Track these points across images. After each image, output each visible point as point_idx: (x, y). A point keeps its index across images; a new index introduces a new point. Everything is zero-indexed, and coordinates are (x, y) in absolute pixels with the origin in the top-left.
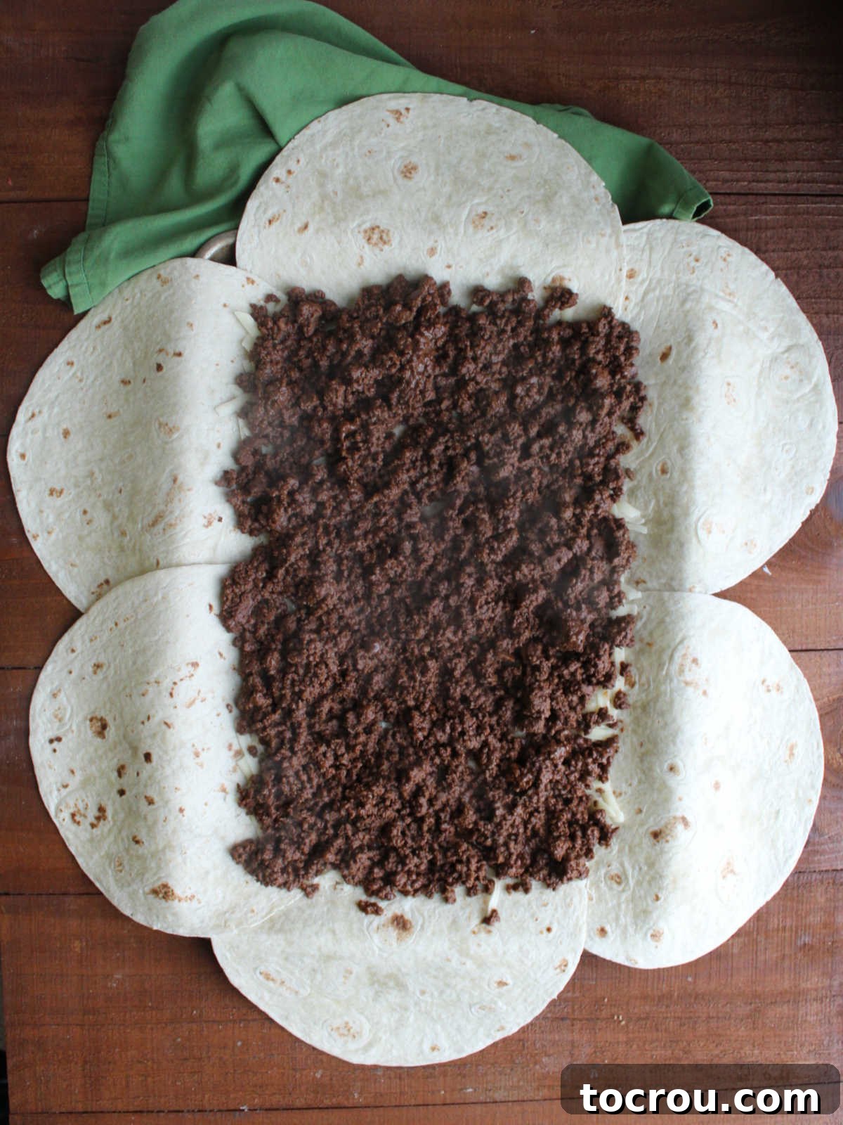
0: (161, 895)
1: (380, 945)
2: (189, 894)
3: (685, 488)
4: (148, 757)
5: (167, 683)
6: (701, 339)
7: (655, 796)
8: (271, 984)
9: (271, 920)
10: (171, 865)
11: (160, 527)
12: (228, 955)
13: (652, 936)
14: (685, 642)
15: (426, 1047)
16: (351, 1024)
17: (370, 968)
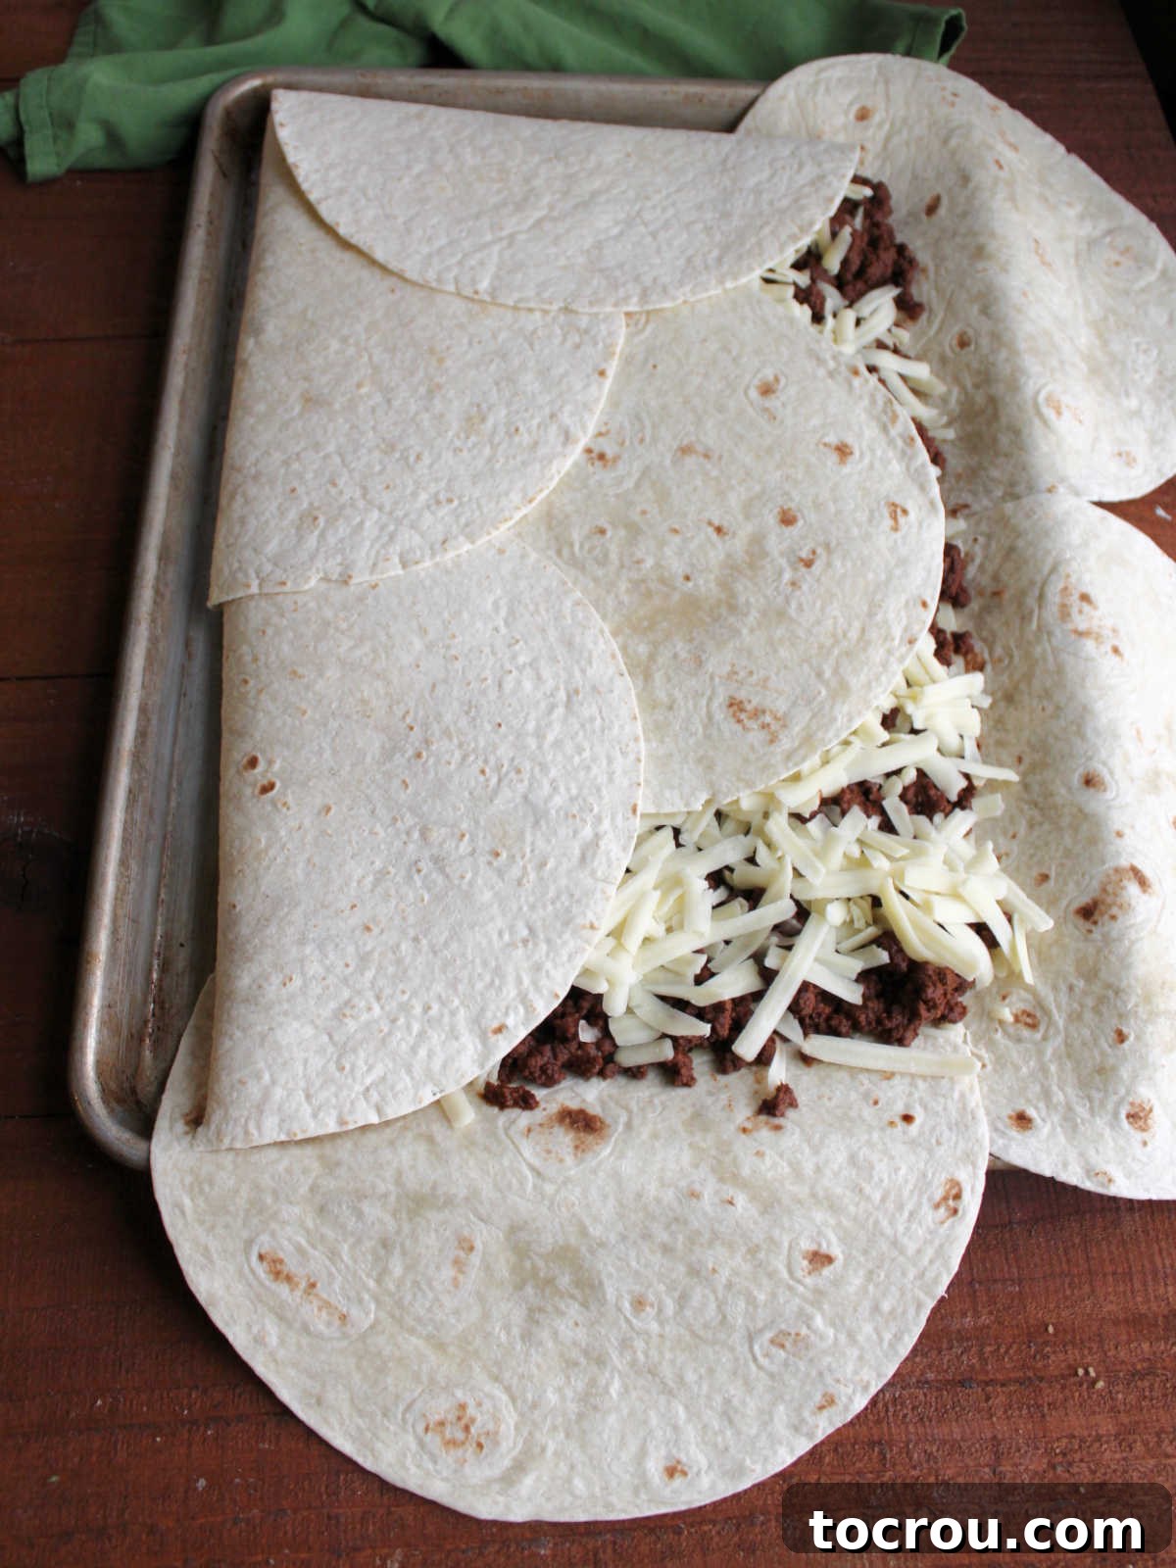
1: (536, 1162)
3: (1003, 354)
6: (982, 177)
7: (1069, 839)
8: (283, 1290)
12: (187, 1202)
13: (1131, 1117)
14: (1061, 569)
15: (654, 1467)
16: (471, 1411)
17: (514, 1229)
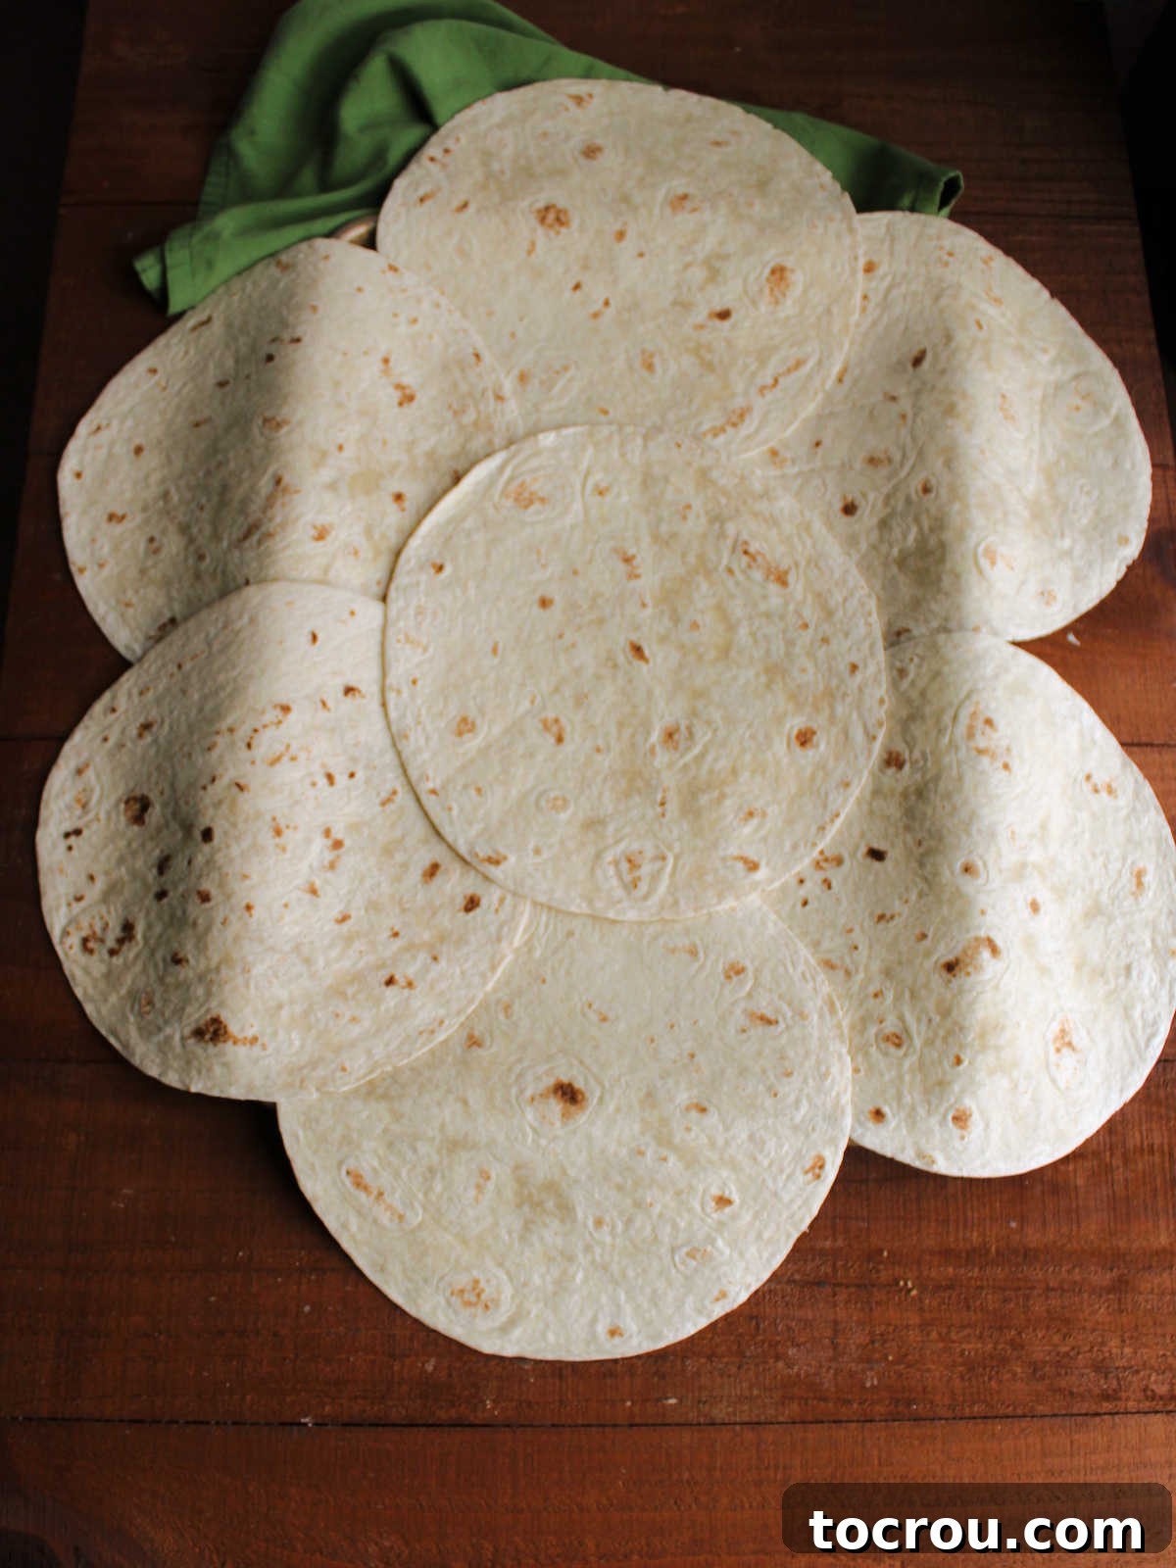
0: (208, 1037)
1: (536, 1124)
2: (250, 1033)
3: (957, 506)
4: (207, 835)
5: (243, 732)
6: (962, 338)
7: (945, 911)
8: (362, 1196)
9: (370, 1082)
10: (227, 988)
11: (255, 538)
12: (301, 1133)
13: (956, 1119)
14: (975, 698)
15: (601, 1329)
16: (482, 1284)
17: (517, 1168)
